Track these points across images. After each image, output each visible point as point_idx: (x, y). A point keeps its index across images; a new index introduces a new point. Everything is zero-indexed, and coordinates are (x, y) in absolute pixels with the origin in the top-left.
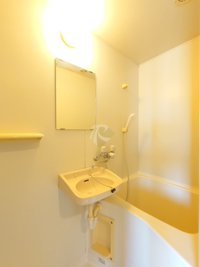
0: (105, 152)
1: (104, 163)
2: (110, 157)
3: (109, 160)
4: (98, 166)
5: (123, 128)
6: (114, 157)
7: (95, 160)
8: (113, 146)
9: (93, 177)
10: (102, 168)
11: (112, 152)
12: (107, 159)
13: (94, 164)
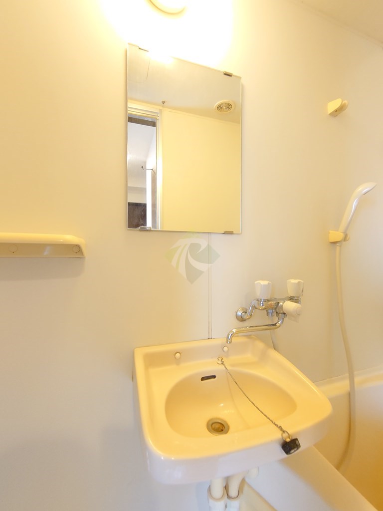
0: (268, 298)
1: (266, 329)
2: (285, 314)
3: (282, 322)
4: (249, 337)
5: (330, 231)
6: (296, 315)
7: (241, 319)
8: (296, 281)
9: (229, 368)
10: (260, 345)
11: (292, 299)
12: (275, 319)
13: (234, 331)
